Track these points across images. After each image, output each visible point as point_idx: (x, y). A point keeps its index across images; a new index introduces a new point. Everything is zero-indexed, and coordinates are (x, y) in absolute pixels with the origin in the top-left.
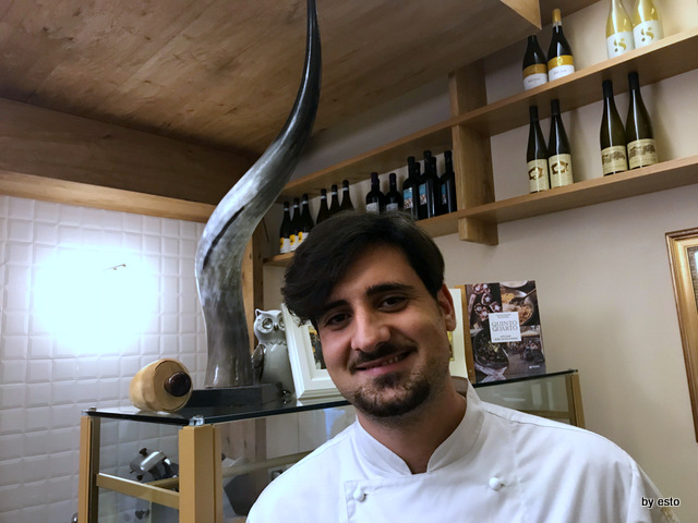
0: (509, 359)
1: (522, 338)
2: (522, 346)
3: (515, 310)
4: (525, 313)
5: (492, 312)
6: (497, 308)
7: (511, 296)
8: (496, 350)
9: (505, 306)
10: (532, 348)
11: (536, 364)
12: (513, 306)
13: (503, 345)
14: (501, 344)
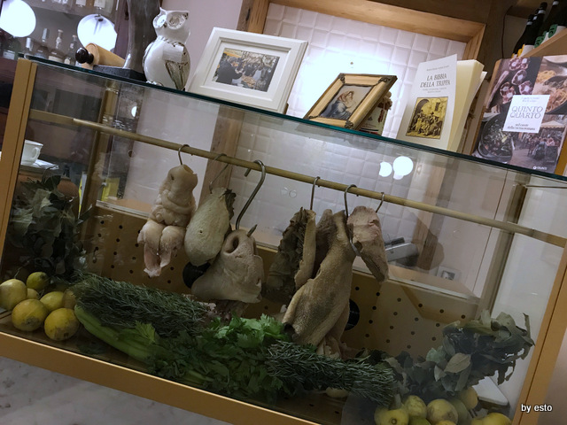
0: (514, 153)
1: (541, 130)
2: (536, 140)
3: (547, 93)
4: (558, 99)
5: (518, 93)
6: (527, 89)
7: (550, 74)
8: (503, 141)
9: (538, 86)
10: (548, 144)
11: (543, 165)
12: (547, 87)
13: (515, 135)
14: (513, 133)
